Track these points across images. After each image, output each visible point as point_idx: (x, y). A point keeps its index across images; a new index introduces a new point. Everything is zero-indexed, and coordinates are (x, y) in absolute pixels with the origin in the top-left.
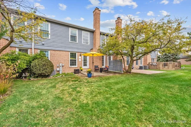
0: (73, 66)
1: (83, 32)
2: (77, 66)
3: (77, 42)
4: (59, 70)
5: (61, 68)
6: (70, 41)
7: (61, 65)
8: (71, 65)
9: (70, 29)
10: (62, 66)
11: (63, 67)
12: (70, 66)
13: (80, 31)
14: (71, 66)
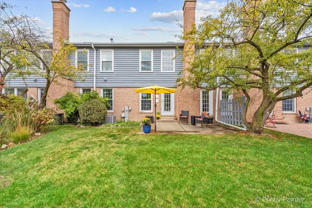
0: (144, 111)
1: (162, 51)
2: (151, 111)
3: (152, 71)
4: (124, 116)
5: (127, 113)
6: (140, 71)
7: (127, 108)
8: (142, 109)
9: (141, 51)
10: (128, 111)
11: (131, 112)
12: (140, 110)
13: (157, 51)
14: (143, 111)
